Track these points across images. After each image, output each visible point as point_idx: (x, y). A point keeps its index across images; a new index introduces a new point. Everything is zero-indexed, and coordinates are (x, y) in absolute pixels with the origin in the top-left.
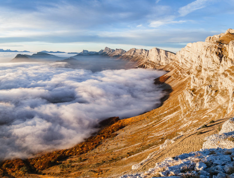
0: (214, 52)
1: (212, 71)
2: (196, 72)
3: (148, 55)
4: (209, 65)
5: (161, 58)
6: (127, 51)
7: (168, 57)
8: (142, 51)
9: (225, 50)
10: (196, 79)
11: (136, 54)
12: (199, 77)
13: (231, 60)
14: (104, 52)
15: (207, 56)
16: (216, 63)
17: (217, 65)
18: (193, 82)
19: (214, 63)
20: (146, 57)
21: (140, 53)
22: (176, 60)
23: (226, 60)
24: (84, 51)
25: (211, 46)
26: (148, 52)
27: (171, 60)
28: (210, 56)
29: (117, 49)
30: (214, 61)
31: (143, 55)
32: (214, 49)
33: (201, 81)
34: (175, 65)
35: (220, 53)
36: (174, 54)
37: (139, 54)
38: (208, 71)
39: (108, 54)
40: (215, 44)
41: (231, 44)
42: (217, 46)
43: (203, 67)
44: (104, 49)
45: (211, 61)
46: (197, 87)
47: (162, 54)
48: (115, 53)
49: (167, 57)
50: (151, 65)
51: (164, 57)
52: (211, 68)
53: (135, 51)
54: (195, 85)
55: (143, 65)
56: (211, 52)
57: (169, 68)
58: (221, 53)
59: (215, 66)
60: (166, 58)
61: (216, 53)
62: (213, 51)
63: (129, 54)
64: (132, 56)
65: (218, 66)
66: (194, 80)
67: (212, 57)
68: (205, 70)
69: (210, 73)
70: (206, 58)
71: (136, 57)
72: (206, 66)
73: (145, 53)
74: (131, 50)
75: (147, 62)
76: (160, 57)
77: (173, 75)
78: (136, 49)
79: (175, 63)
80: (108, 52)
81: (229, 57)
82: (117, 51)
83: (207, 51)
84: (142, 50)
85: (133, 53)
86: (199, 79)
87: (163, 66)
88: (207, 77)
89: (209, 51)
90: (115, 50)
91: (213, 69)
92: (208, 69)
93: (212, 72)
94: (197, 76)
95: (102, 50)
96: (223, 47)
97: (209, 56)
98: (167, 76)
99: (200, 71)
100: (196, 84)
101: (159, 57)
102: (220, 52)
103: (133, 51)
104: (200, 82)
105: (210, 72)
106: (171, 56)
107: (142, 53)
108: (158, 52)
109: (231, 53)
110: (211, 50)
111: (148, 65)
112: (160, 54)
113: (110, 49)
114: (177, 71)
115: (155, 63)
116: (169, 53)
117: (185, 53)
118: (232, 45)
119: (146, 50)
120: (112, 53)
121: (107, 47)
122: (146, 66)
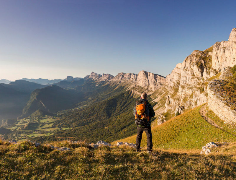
0: (195, 62)
1: (190, 88)
2: (172, 92)
3: (136, 80)
4: (187, 81)
5: (150, 83)
6: (114, 76)
7: (158, 81)
8: (130, 76)
9: (209, 59)
10: (172, 100)
11: (124, 79)
12: (175, 97)
13: (215, 71)
14: (90, 77)
15: (185, 68)
16: (196, 77)
17: (197, 80)
18: (168, 105)
19: (193, 78)
20: (134, 82)
21: (129, 78)
22: (166, 85)
23: (208, 72)
24: (68, 77)
25: (191, 56)
26: (137, 77)
27: (161, 84)
28: (190, 69)
29: (104, 74)
30: (194, 75)
31: (131, 79)
32: (195, 59)
33: (177, 102)
34: (164, 91)
35: (202, 64)
36: (164, 78)
37: (127, 79)
38: (186, 89)
39: (95, 80)
40: (197, 53)
41: (215, 47)
42: (199, 55)
43: (181, 83)
44: (90, 74)
45: (191, 74)
46: (171, 110)
47: (151, 77)
48: (102, 79)
49: (156, 81)
50: (139, 90)
51: (152, 81)
52: (189, 85)
53: (123, 76)
54: (170, 108)
55: (130, 91)
56: (191, 63)
57: (158, 94)
58: (204, 64)
59: (195, 82)
60: (155, 83)
61: (197, 64)
62: (193, 61)
63: (116, 79)
64: (120, 82)
65: (199, 81)
66: (169, 101)
67: (192, 69)
68: (183, 87)
69: (188, 92)
70: (184, 72)
71: (124, 83)
72: (185, 82)
73: (133, 78)
74: (119, 74)
75: (134, 88)
76: (149, 81)
77: (160, 101)
78: (124, 74)
79: (165, 89)
80: (94, 78)
81: (212, 67)
82: (104, 76)
83: (186, 62)
84: (130, 74)
85: (121, 77)
86: (175, 100)
87: (151, 91)
88: (184, 97)
89: (189, 61)
90: (101, 76)
91: (193, 86)
92: (186, 86)
93: (190, 90)
94: (173, 96)
95: (88, 75)
96: (207, 56)
97: (188, 69)
98: (154, 101)
99: (177, 90)
100: (170, 106)
101: (147, 82)
102: (203, 62)
103: (121, 76)
104: (176, 104)
105: (188, 90)
106: (161, 80)
107: (131, 77)
108: (146, 76)
109: (216, 61)
110: (191, 61)
111: (135, 90)
112: (148, 78)
113: (96, 74)
114: (165, 97)
115: (142, 88)
116: (158, 76)
117: (174, 75)
118: (217, 49)
119: (134, 74)
120: (98, 78)
121: (93, 73)
122: (133, 91)
